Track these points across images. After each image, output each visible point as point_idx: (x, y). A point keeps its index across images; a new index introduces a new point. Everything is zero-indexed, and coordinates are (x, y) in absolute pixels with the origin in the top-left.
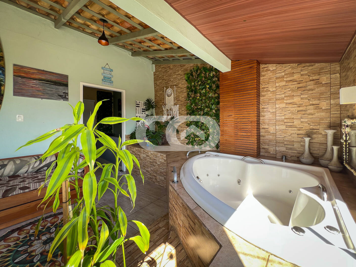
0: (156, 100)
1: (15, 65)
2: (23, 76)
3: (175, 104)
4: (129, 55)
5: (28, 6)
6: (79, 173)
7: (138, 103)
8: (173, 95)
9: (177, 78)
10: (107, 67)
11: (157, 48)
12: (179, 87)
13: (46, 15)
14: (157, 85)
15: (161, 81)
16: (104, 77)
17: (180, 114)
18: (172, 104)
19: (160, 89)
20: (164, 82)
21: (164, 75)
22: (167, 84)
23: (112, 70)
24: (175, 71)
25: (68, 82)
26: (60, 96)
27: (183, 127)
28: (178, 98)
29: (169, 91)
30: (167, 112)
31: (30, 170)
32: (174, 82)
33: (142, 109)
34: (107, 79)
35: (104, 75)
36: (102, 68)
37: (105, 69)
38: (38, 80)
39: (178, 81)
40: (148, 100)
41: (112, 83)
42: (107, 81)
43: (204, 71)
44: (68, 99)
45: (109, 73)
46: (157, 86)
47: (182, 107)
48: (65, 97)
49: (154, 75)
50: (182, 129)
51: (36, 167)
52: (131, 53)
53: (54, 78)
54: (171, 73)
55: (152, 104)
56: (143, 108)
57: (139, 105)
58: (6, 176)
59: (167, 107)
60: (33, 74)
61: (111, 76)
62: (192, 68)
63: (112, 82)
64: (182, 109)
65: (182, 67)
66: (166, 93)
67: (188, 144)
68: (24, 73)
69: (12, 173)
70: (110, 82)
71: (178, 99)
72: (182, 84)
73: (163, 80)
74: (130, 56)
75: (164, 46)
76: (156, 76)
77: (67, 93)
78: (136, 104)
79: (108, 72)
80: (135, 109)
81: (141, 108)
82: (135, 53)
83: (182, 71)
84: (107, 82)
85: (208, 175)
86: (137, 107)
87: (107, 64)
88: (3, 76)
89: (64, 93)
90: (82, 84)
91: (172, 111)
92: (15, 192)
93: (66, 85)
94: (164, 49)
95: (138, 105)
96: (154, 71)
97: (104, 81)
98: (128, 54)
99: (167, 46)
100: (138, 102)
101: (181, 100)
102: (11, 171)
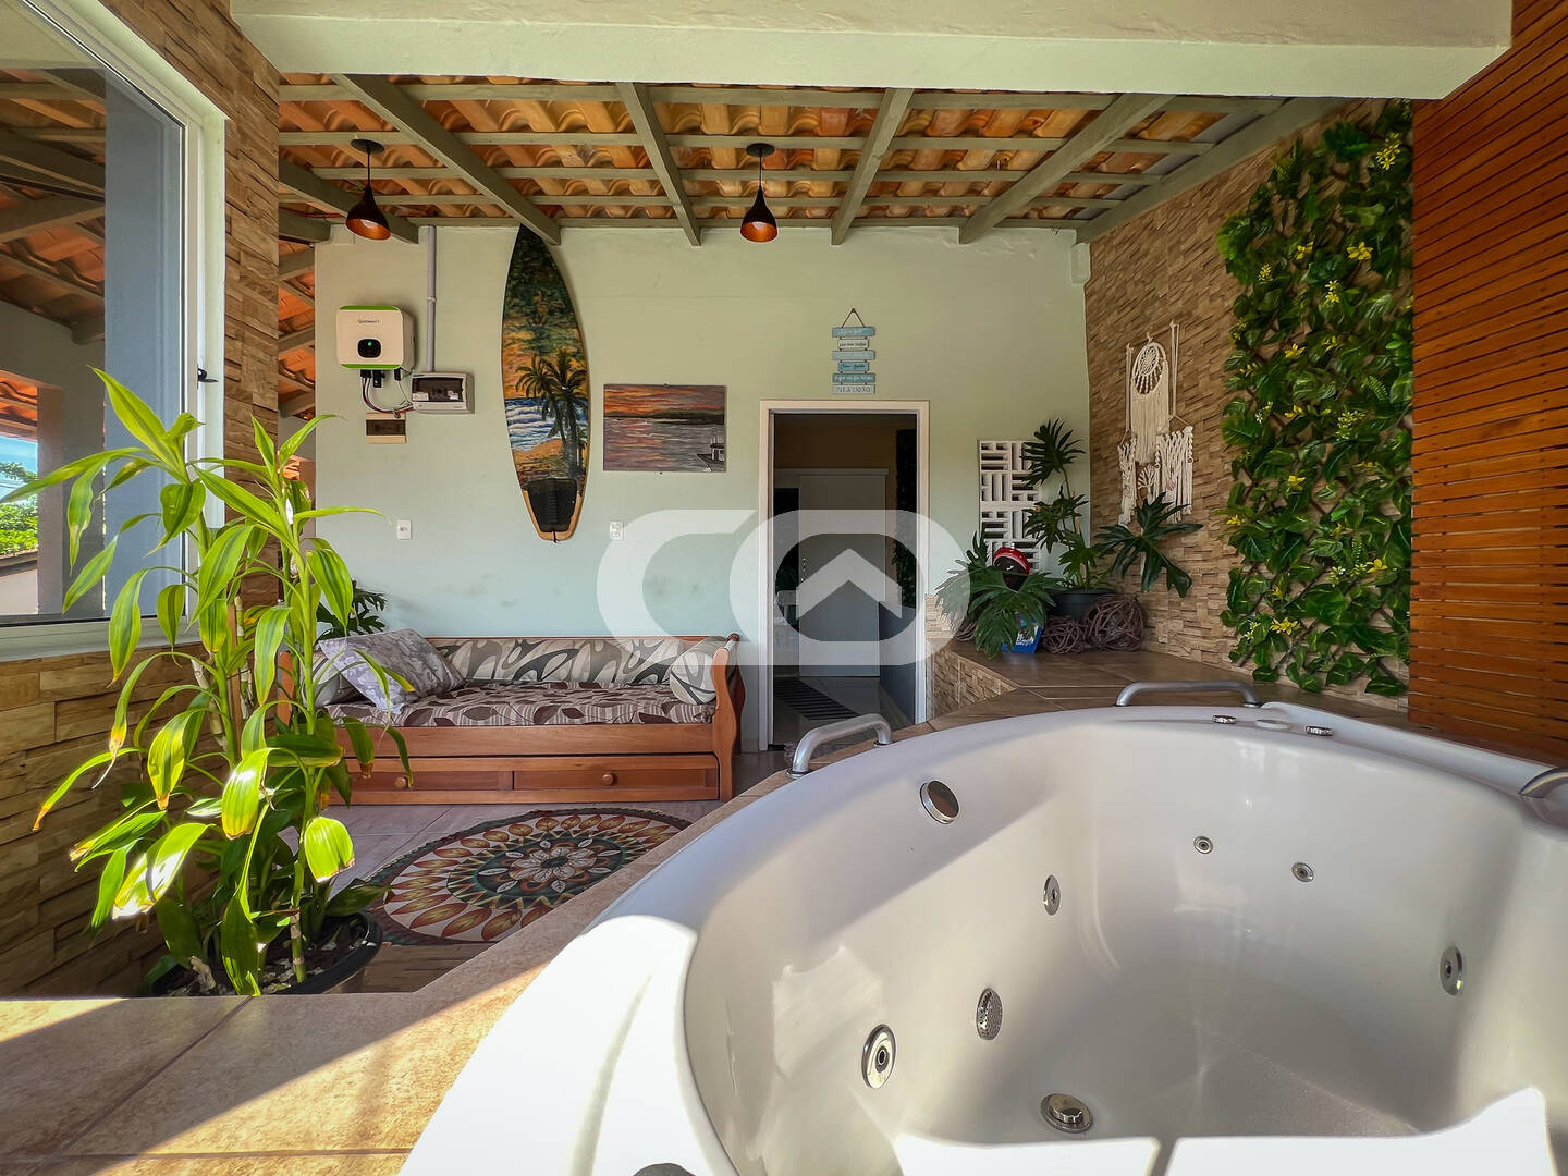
0: (1095, 421)
1: (606, 386)
2: (620, 412)
3: (1176, 425)
4: (949, 240)
5: (627, 212)
6: (702, 703)
7: (994, 451)
8: (1164, 376)
9: (1187, 270)
10: (854, 321)
11: (1034, 151)
12: (1198, 321)
13: (668, 215)
14: (1098, 343)
15: (1114, 316)
16: (843, 365)
17: (1200, 481)
18: (1160, 428)
19: (1111, 362)
20: (1125, 320)
21: (1126, 282)
22: (1138, 326)
23: (872, 331)
24: (1176, 239)
25: (723, 409)
26: (704, 457)
27: (1213, 555)
28: (1191, 384)
29: (1148, 358)
30: (1137, 476)
31: (621, 676)
32: (1172, 300)
33: (1015, 478)
34: (854, 372)
35: (841, 355)
36: (835, 333)
37: (843, 332)
38: (653, 417)
39: (1191, 287)
40: (1046, 433)
41: (870, 381)
42: (850, 378)
43: (1343, 156)
44: (723, 463)
45: (861, 344)
46: (1099, 351)
47: (1213, 434)
48: (714, 459)
49: (1088, 297)
50: (1207, 566)
51: (632, 670)
52: (955, 231)
53: (687, 404)
54: (1157, 259)
55: (1059, 447)
56: (1020, 471)
57: (1002, 458)
58: (575, 680)
59: (1138, 451)
60: (642, 401)
61: (866, 355)
62: (1267, 174)
63: (869, 378)
64: (1212, 449)
65: (1210, 194)
66: (1134, 377)
67: (1240, 661)
68: (623, 405)
69: (586, 677)
70: (863, 381)
71: (1191, 393)
72: (1212, 298)
73: (1122, 308)
74: (953, 246)
75: (1052, 126)
76: (1095, 301)
77: (722, 446)
78: (983, 458)
79: (854, 342)
80: (975, 479)
81: (1009, 473)
82: (970, 225)
83: (1210, 220)
84: (852, 381)
85: (1204, 844)
86: (984, 468)
87: (853, 311)
88: (585, 423)
89: (712, 446)
90: (765, 406)
91: (1157, 470)
92: (555, 717)
93: (719, 420)
94: (1059, 142)
95: (990, 462)
96: (1087, 275)
97: (840, 379)
98: (944, 238)
99: (1061, 116)
100: (994, 444)
101: (1205, 394)
102: (583, 670)
